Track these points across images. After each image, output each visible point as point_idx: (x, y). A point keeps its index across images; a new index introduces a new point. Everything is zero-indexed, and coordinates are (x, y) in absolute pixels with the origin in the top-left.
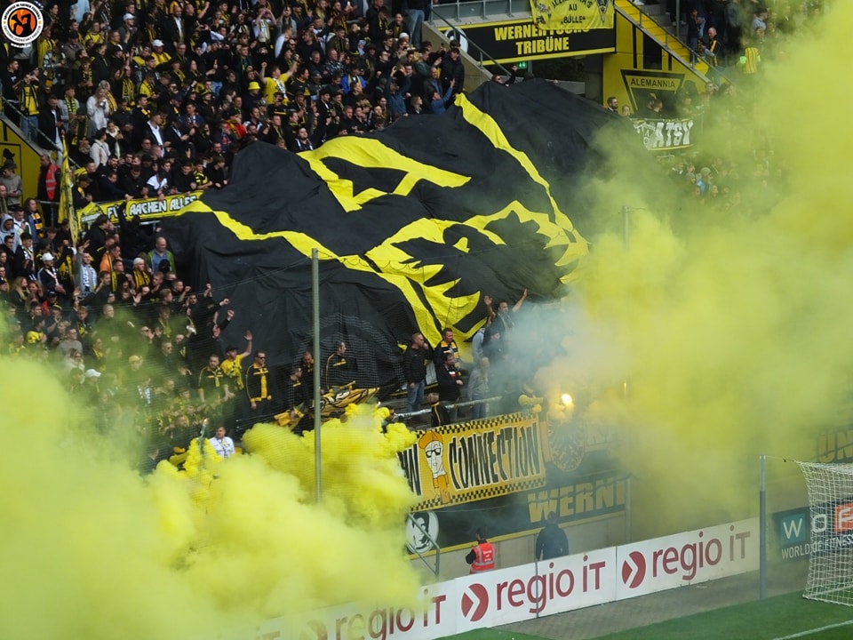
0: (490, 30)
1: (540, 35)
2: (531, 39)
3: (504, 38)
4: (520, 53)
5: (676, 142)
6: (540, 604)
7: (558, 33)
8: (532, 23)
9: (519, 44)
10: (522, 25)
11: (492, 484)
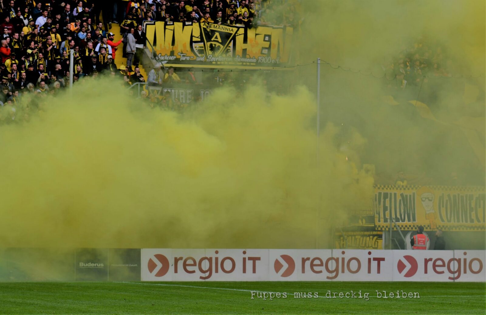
6: (456, 275)
11: (469, 223)
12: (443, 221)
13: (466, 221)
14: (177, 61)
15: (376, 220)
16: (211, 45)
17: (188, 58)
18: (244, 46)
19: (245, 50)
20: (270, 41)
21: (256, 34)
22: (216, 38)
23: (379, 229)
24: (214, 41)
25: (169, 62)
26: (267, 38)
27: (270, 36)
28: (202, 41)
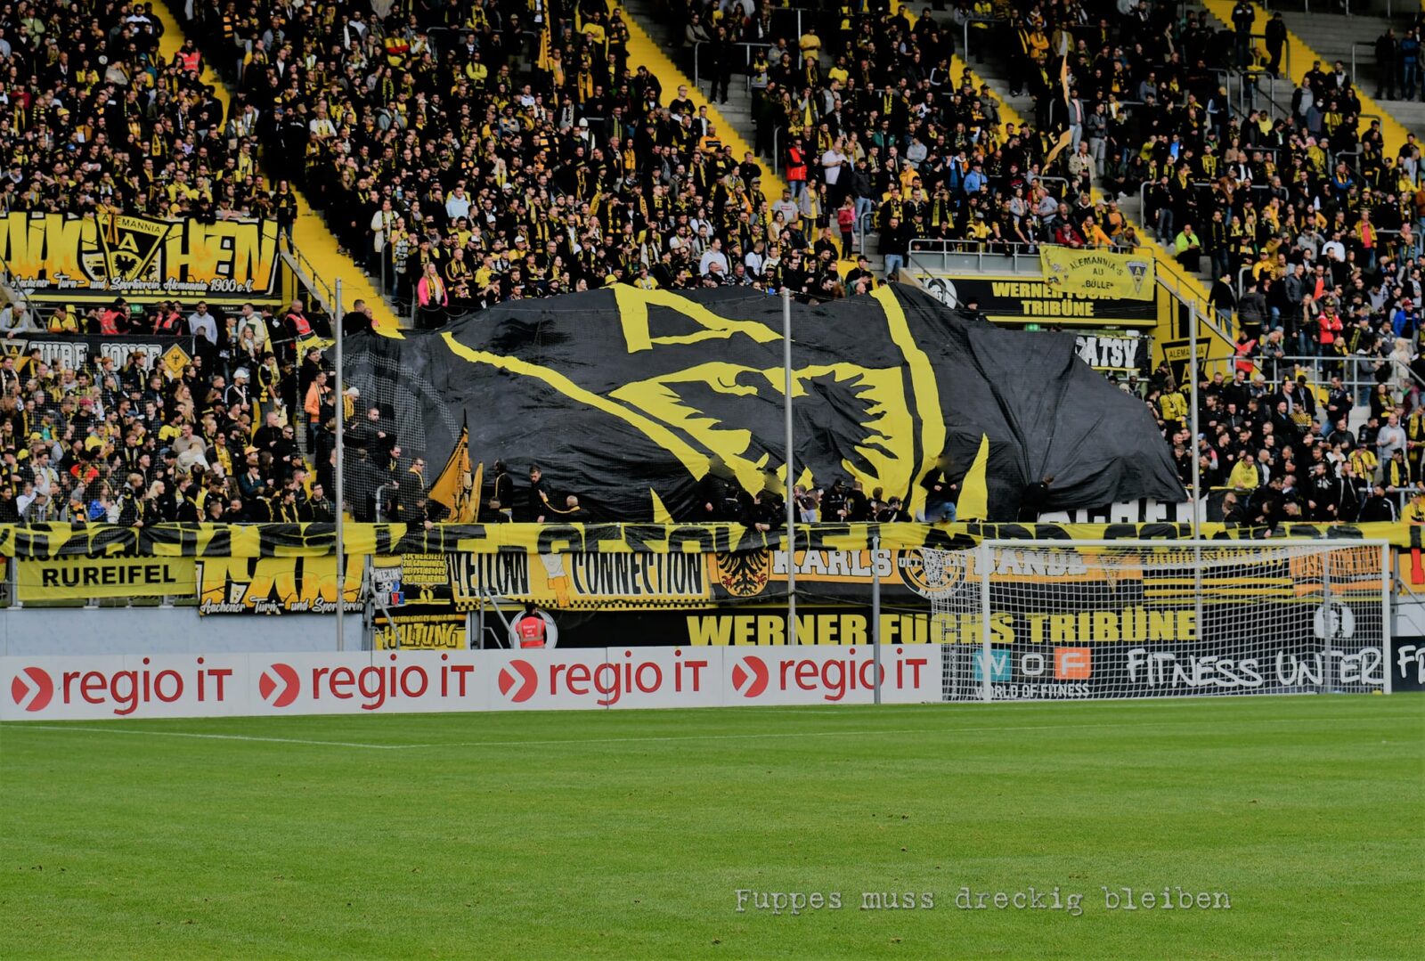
0: (987, 285)
1: (1054, 296)
2: (1042, 299)
3: (1006, 294)
4: (1026, 311)
5: (1116, 363)
6: (612, 696)
7: (1078, 296)
8: (1043, 283)
9: (1026, 304)
10: (1030, 283)
11: (631, 596)
12: (581, 591)
13: (626, 591)
14: (53, 289)
15: (456, 592)
16: (119, 257)
17: (74, 285)
18: (184, 259)
19: (184, 269)
20: (232, 247)
21: (207, 236)
22: (128, 244)
23: (463, 609)
24: (124, 250)
25: (38, 290)
26: (227, 244)
27: (232, 240)
28: (101, 249)
